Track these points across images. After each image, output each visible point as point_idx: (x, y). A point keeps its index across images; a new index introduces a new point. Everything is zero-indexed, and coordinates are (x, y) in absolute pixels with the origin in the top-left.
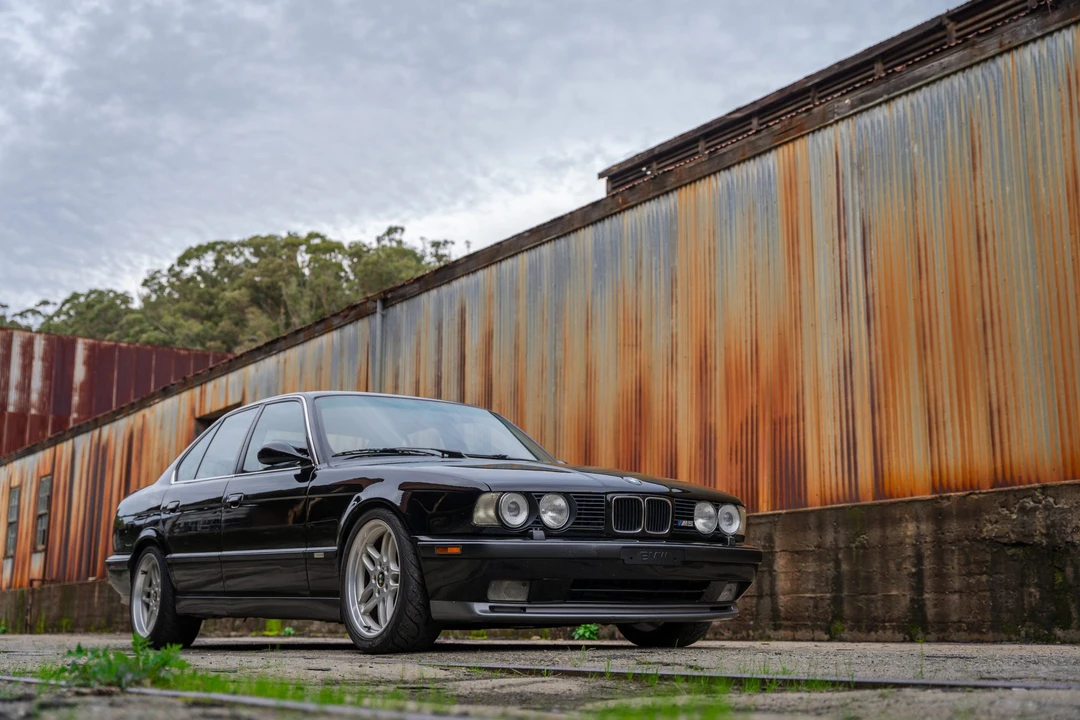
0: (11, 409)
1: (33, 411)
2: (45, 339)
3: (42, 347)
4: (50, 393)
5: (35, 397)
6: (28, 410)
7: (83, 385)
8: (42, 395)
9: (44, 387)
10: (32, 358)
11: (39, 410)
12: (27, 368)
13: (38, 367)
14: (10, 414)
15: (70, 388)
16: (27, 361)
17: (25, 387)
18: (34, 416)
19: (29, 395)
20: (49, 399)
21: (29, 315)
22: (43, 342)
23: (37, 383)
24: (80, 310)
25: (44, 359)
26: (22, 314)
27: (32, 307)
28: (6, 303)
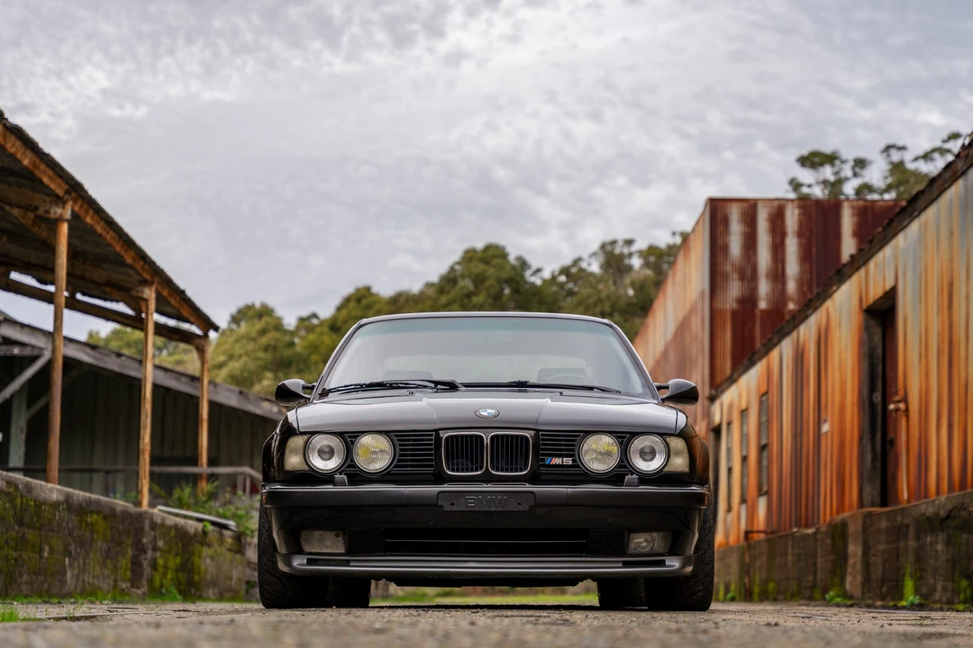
0: (763, 305)
1: (791, 306)
3: (796, 217)
4: (811, 279)
5: (791, 286)
6: (785, 304)
8: (801, 282)
9: (802, 272)
10: (783, 235)
11: (799, 303)
12: (778, 249)
13: (792, 245)
14: (763, 312)
16: (778, 239)
17: (778, 275)
19: (784, 284)
20: (810, 288)
22: (797, 212)
23: (793, 267)
25: (800, 235)
26: (927, 157)
27: (938, 143)
28: (900, 143)
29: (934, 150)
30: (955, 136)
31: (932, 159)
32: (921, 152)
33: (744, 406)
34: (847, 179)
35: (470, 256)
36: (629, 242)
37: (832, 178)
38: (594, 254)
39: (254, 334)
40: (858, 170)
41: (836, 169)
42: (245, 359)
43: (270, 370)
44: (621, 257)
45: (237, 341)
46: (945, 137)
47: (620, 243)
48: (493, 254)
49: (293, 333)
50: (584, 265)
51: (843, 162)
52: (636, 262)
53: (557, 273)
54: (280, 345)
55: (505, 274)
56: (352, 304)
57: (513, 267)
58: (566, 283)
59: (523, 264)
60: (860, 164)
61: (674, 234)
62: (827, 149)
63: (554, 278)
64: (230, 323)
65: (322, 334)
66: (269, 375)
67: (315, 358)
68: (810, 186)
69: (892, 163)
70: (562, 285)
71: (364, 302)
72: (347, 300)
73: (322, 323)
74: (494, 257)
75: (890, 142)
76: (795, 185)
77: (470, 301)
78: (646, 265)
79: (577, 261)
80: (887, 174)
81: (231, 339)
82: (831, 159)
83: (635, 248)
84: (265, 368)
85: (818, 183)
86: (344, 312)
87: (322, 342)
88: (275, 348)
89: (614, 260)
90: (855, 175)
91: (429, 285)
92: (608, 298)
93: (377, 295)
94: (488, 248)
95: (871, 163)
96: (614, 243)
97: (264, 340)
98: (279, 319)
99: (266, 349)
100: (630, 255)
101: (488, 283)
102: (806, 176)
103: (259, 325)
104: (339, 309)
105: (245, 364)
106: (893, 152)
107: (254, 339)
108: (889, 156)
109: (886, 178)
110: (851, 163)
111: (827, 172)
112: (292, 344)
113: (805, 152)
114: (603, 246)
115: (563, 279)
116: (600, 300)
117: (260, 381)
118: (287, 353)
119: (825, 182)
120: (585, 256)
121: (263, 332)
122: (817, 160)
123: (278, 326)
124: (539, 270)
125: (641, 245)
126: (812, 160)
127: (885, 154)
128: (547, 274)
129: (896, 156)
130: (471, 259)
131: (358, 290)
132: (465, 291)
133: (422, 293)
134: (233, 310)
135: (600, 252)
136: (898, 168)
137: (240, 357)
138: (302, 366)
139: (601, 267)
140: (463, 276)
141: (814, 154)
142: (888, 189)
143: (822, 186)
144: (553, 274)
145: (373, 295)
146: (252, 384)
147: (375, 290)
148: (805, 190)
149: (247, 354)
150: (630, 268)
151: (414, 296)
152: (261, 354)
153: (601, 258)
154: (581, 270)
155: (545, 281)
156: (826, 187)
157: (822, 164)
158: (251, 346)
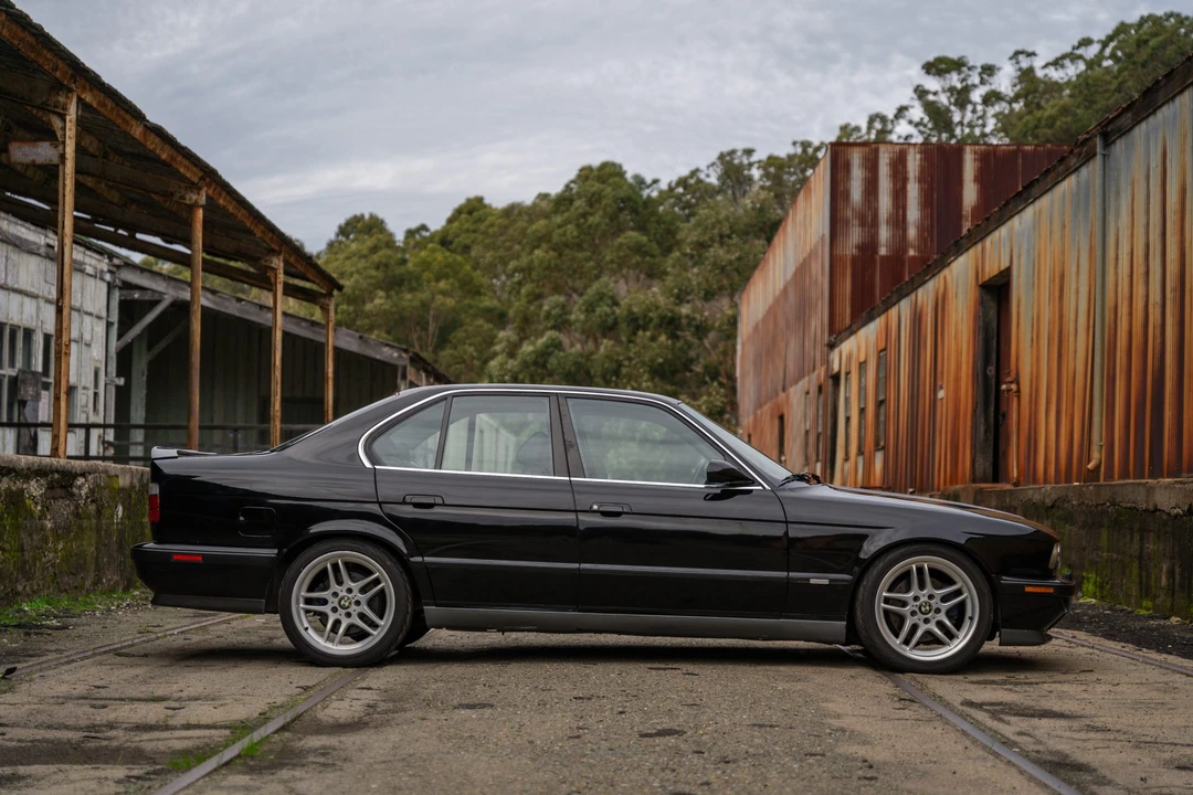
0: (883, 251)
1: (912, 252)
2: (921, 153)
3: (918, 163)
4: (932, 226)
5: (912, 233)
6: (905, 251)
7: (975, 210)
8: (921, 229)
9: (923, 218)
10: (905, 180)
11: (919, 249)
12: (899, 195)
13: (913, 191)
14: (883, 257)
15: (959, 217)
16: (899, 184)
17: (898, 220)
18: (913, 257)
19: (905, 230)
20: (931, 235)
21: (1067, 62)
22: (918, 156)
23: (913, 213)
24: (1127, 50)
25: (921, 180)
26: (1057, 63)
27: (1069, 50)
28: (1030, 50)
29: (1064, 57)
30: (1086, 42)
31: (1063, 66)
32: (1051, 58)
33: (862, 359)
34: (975, 86)
35: (586, 174)
36: (749, 152)
37: (959, 86)
38: (713, 164)
39: (365, 252)
40: (985, 76)
41: (963, 76)
42: (356, 276)
43: (382, 289)
44: (740, 167)
45: (348, 258)
46: (1076, 44)
47: (739, 153)
48: (609, 173)
49: (404, 250)
50: (702, 176)
51: (969, 69)
52: (756, 173)
53: (673, 185)
54: (392, 262)
55: (622, 194)
56: (463, 216)
57: (630, 186)
58: (683, 194)
59: (640, 181)
60: (989, 70)
61: (794, 143)
62: (954, 55)
63: (671, 189)
64: (337, 235)
65: (433, 250)
66: (381, 293)
67: (426, 275)
68: (935, 94)
69: (1020, 69)
70: (679, 198)
71: (475, 214)
72: (459, 212)
73: (434, 235)
74: (611, 175)
75: (1020, 48)
76: (921, 93)
77: (586, 221)
78: (767, 175)
79: (694, 173)
80: (1016, 81)
81: (341, 256)
82: (958, 65)
83: (755, 158)
84: (378, 286)
85: (944, 91)
86: (456, 224)
87: (435, 260)
88: (386, 265)
89: (732, 170)
90: (983, 82)
91: (543, 196)
92: (727, 219)
93: (489, 207)
94: (604, 165)
95: (999, 69)
96: (733, 152)
97: (375, 258)
98: (391, 235)
99: (377, 268)
100: (751, 165)
101: (604, 202)
102: (932, 84)
103: (370, 242)
104: (450, 221)
105: (357, 282)
106: (1021, 57)
107: (365, 256)
108: (1018, 63)
109: (1015, 85)
110: (979, 70)
111: (954, 80)
112: (404, 261)
113: (931, 58)
114: (722, 157)
115: (680, 190)
116: (719, 222)
117: (372, 300)
118: (400, 270)
119: (952, 90)
120: (703, 166)
121: (374, 249)
122: (943, 66)
123: (389, 242)
124: (655, 181)
125: (760, 155)
126: (937, 67)
127: (1014, 61)
128: (664, 186)
129: (1025, 63)
130: (587, 178)
131: (469, 200)
132: (581, 211)
133: (535, 204)
134: (342, 221)
135: (719, 164)
136: (1027, 75)
137: (352, 275)
138: (415, 285)
139: (718, 179)
140: (579, 195)
141: (940, 60)
142: (1016, 98)
143: (948, 94)
144: (670, 185)
145: (485, 206)
146: (364, 302)
147: (487, 201)
148: (931, 98)
149: (358, 272)
150: (750, 179)
151: (529, 208)
152: (373, 272)
153: (719, 169)
154: (700, 181)
155: (661, 192)
156: (952, 95)
157: (948, 71)
158: (362, 264)
